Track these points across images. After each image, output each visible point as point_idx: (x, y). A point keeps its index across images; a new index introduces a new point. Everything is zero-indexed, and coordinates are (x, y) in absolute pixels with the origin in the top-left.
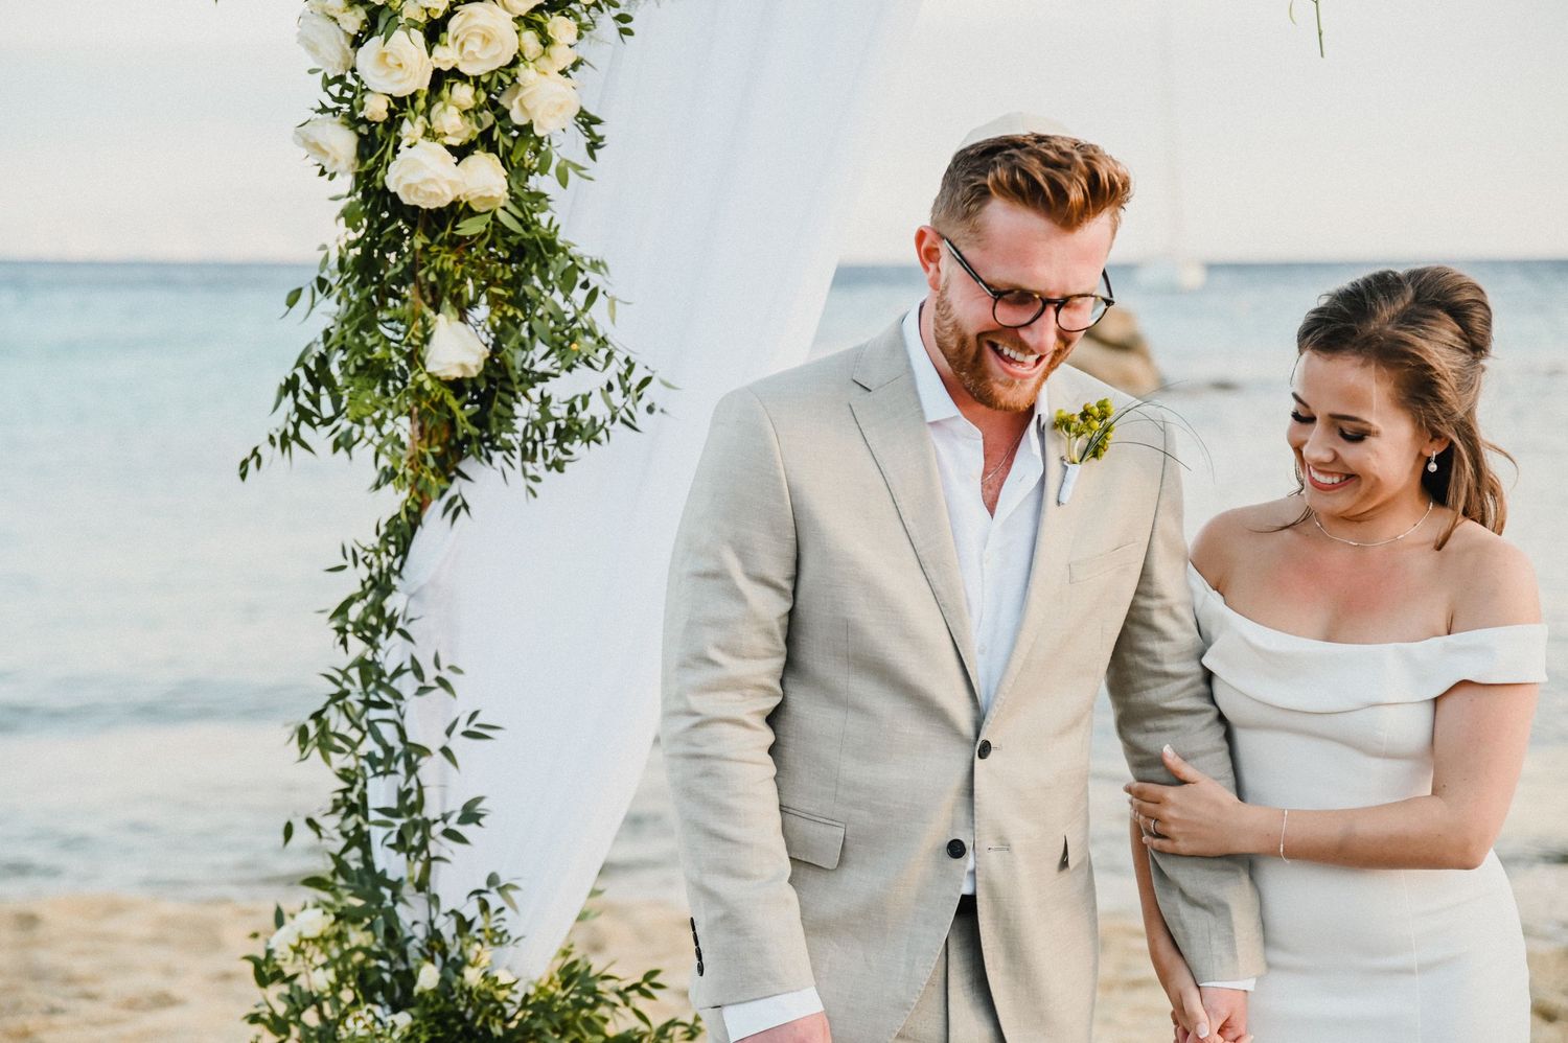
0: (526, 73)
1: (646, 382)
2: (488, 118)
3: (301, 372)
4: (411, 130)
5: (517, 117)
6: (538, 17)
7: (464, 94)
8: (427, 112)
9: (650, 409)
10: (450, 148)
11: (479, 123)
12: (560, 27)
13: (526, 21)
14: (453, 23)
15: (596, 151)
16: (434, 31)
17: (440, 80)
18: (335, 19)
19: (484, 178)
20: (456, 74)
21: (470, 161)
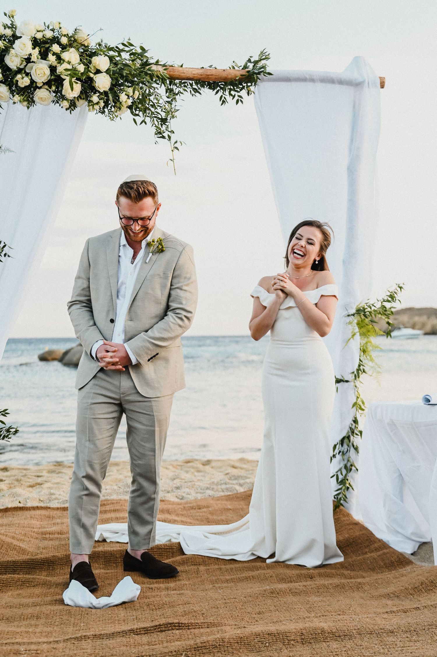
1: (4, 246)
9: (5, 255)
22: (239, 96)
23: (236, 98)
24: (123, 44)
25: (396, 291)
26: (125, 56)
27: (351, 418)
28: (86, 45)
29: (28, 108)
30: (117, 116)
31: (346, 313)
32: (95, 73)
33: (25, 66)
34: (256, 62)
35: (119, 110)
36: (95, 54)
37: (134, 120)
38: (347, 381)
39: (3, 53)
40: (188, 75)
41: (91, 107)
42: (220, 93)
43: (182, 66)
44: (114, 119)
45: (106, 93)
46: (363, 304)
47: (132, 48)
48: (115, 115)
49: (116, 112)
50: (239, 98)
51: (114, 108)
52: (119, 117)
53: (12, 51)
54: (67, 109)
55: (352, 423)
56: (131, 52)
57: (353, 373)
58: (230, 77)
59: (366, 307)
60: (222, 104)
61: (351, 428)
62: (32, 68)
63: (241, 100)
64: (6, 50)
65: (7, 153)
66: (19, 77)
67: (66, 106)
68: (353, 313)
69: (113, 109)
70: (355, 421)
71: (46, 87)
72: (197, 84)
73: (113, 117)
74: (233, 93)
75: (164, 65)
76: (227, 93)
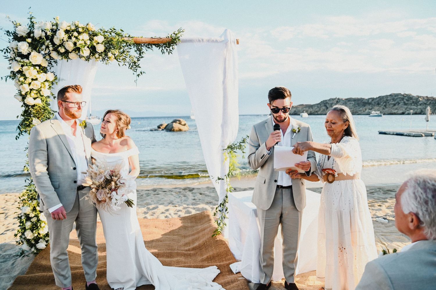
0: (42, 89)
2: (38, 94)
3: (19, 126)
4: (28, 96)
5: (42, 94)
6: (44, 82)
7: (35, 92)
8: (30, 94)
10: (33, 98)
11: (37, 95)
12: (47, 84)
13: (43, 83)
14: (32, 83)
15: (55, 98)
16: (30, 84)
17: (31, 90)
18: (17, 83)
19: (38, 102)
20: (33, 89)
21: (36, 99)
22: (170, 50)
23: (168, 51)
24: (110, 29)
25: (246, 138)
26: (113, 34)
27: (225, 195)
28: (93, 31)
29: (67, 61)
31: (222, 149)
32: (97, 44)
33: (62, 43)
34: (176, 34)
36: (96, 35)
37: (119, 64)
38: (223, 179)
39: (52, 38)
40: (143, 41)
41: (96, 59)
42: (161, 49)
43: (142, 37)
45: (102, 53)
46: (231, 144)
47: (115, 31)
50: (170, 51)
53: (55, 37)
55: (225, 197)
56: (116, 32)
57: (226, 175)
58: (164, 41)
59: (232, 145)
60: (163, 54)
61: (224, 200)
62: (65, 44)
63: (170, 52)
64: (53, 36)
65: (63, 81)
66: (60, 48)
67: (84, 60)
68: (226, 149)
70: (227, 197)
71: (74, 51)
72: (148, 45)
74: (167, 48)
75: (132, 37)
76: (163, 48)
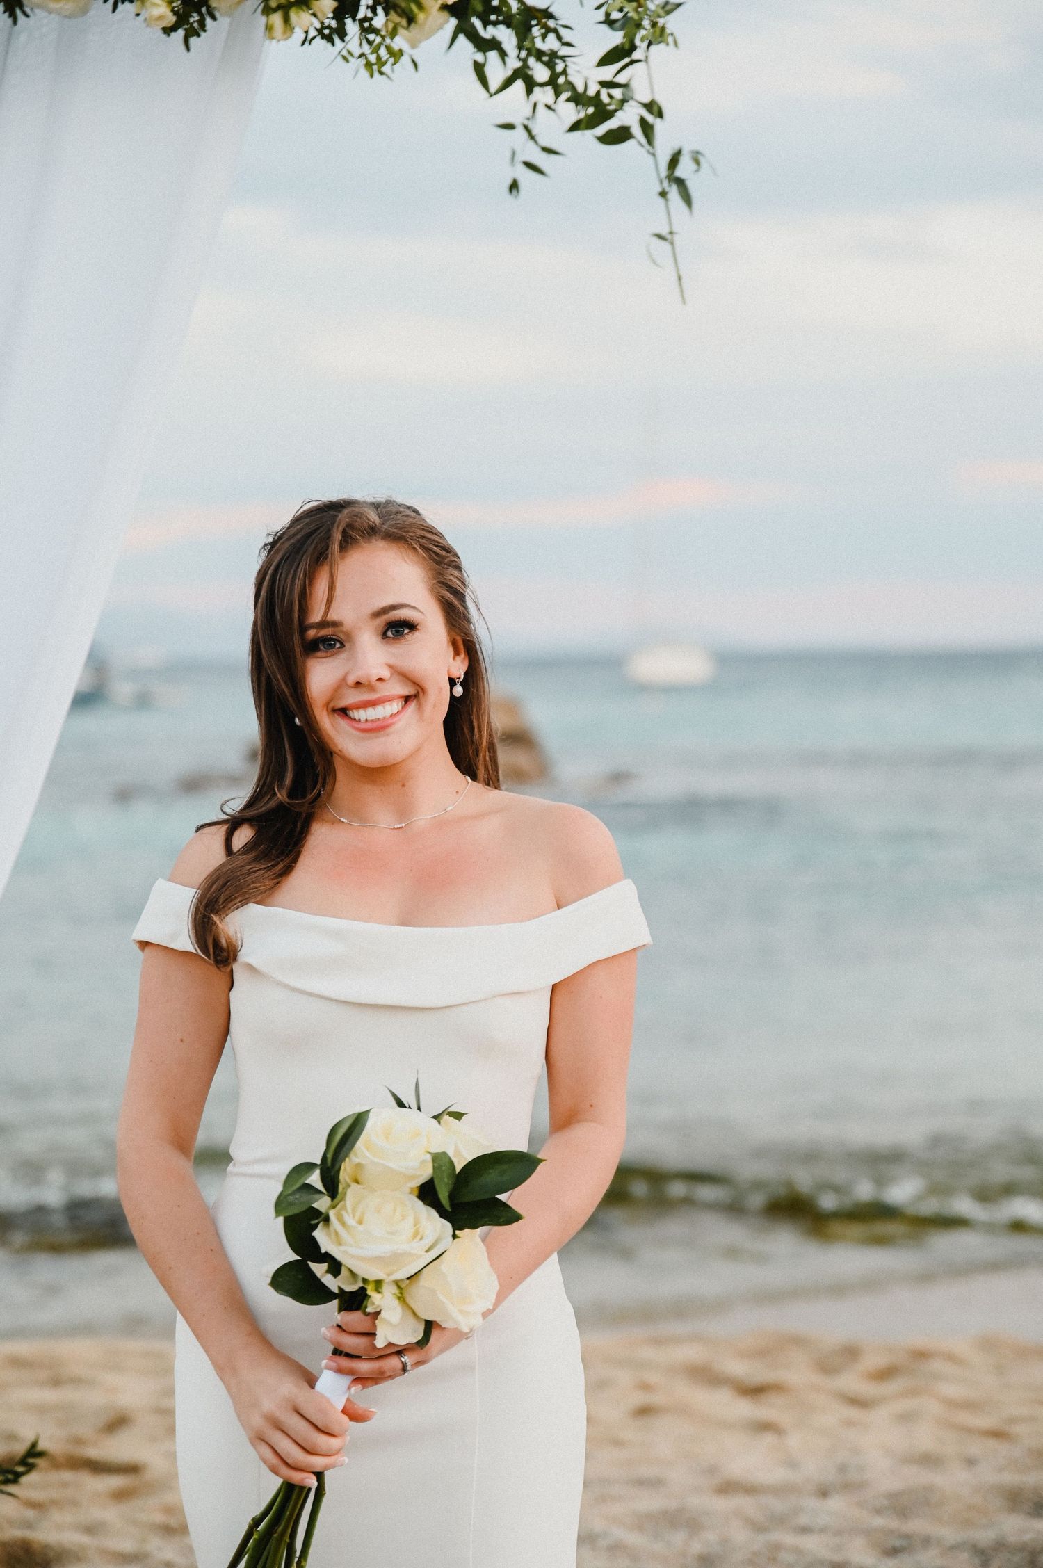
30: (396, 55)
35: (404, 22)
37: (479, 69)
41: (277, 19)
44: (385, 69)
48: (388, 48)
49: (393, 34)
51: (387, 14)
52: (405, 60)
54: (168, 31)
67: (161, 18)
69: (379, 21)
73: (379, 58)
